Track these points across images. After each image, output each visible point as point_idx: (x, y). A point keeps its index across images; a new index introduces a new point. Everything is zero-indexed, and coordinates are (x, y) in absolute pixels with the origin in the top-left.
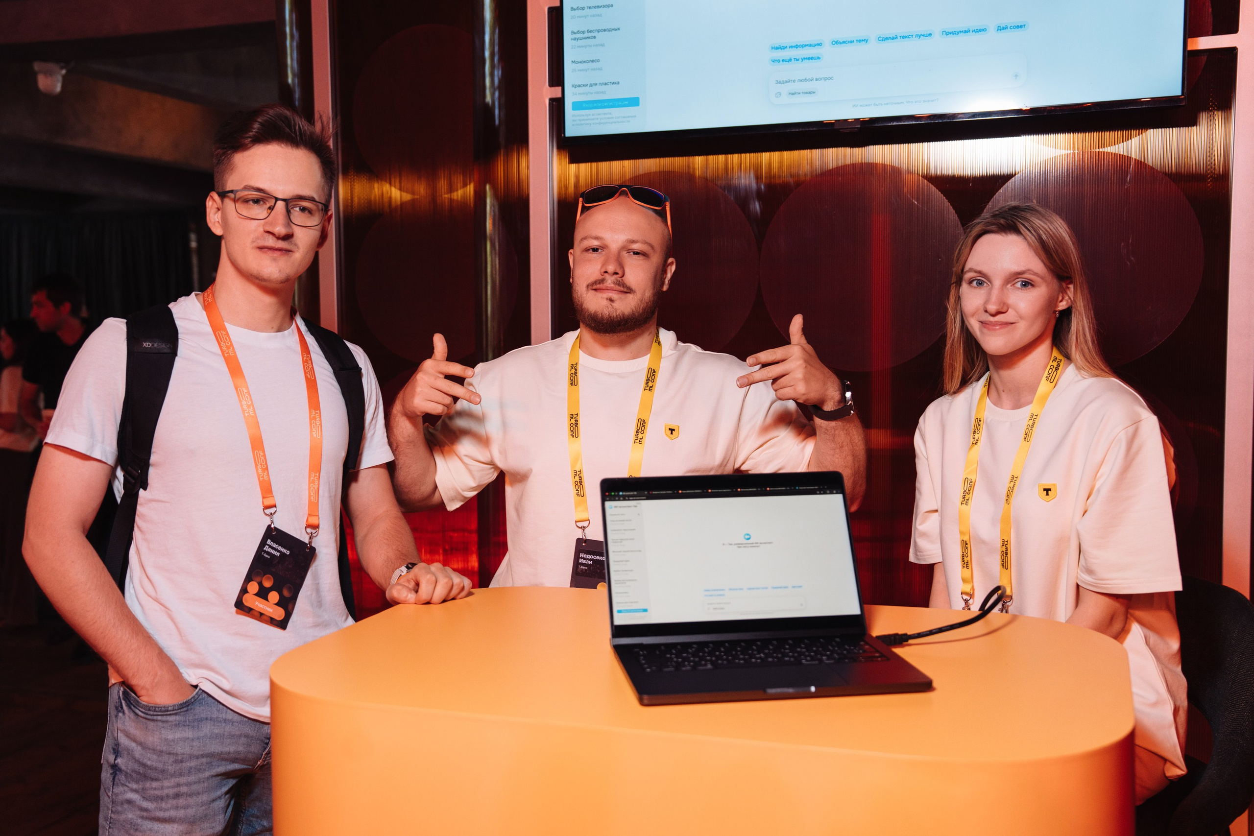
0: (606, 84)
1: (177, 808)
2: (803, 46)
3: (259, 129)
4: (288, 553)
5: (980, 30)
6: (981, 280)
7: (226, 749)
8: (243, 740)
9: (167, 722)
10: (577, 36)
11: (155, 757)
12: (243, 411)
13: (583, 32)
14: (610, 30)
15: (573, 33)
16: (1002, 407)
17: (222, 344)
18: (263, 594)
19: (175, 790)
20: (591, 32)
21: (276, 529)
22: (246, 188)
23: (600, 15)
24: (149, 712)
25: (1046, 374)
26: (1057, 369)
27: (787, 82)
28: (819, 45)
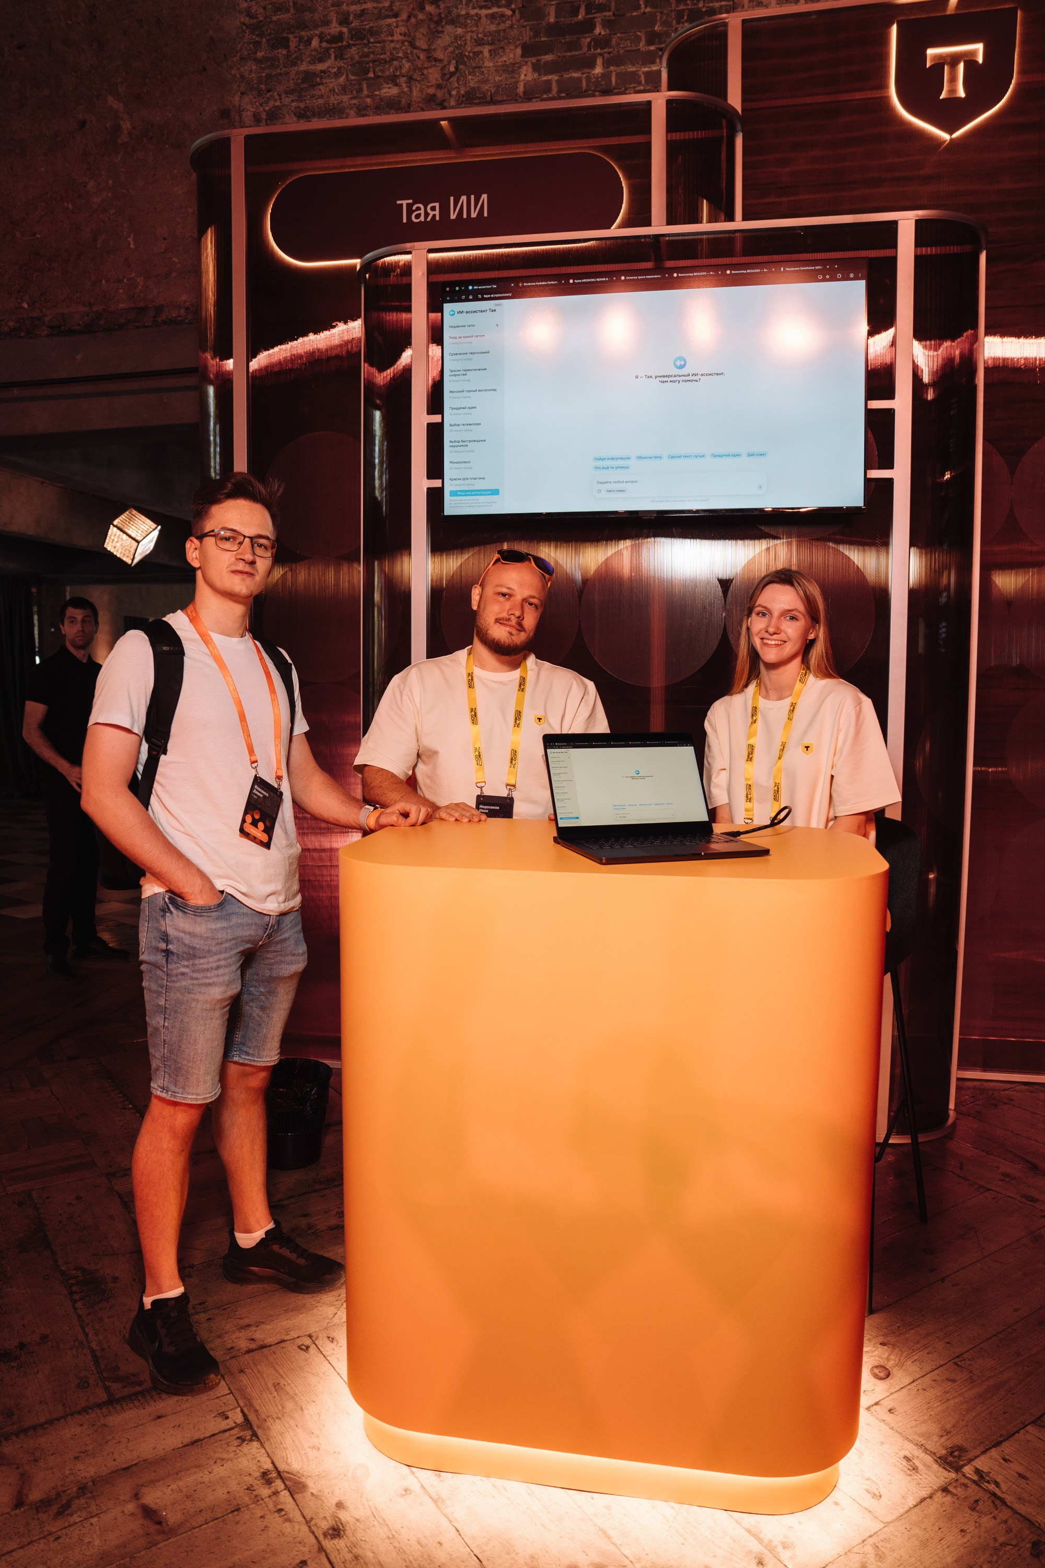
0: (475, 479)
1: (218, 976)
2: (617, 459)
3: (232, 487)
4: (267, 795)
5: (737, 455)
6: (765, 613)
7: (245, 934)
8: (254, 927)
9: (211, 916)
10: (454, 444)
11: (202, 942)
12: (232, 694)
13: (459, 442)
14: (479, 441)
15: (451, 442)
16: (769, 700)
17: (209, 646)
18: (254, 823)
19: (217, 964)
20: (464, 441)
21: (260, 778)
22: (224, 529)
23: (471, 431)
24: (197, 911)
25: (799, 678)
26: (805, 675)
27: (605, 483)
28: (628, 458)
